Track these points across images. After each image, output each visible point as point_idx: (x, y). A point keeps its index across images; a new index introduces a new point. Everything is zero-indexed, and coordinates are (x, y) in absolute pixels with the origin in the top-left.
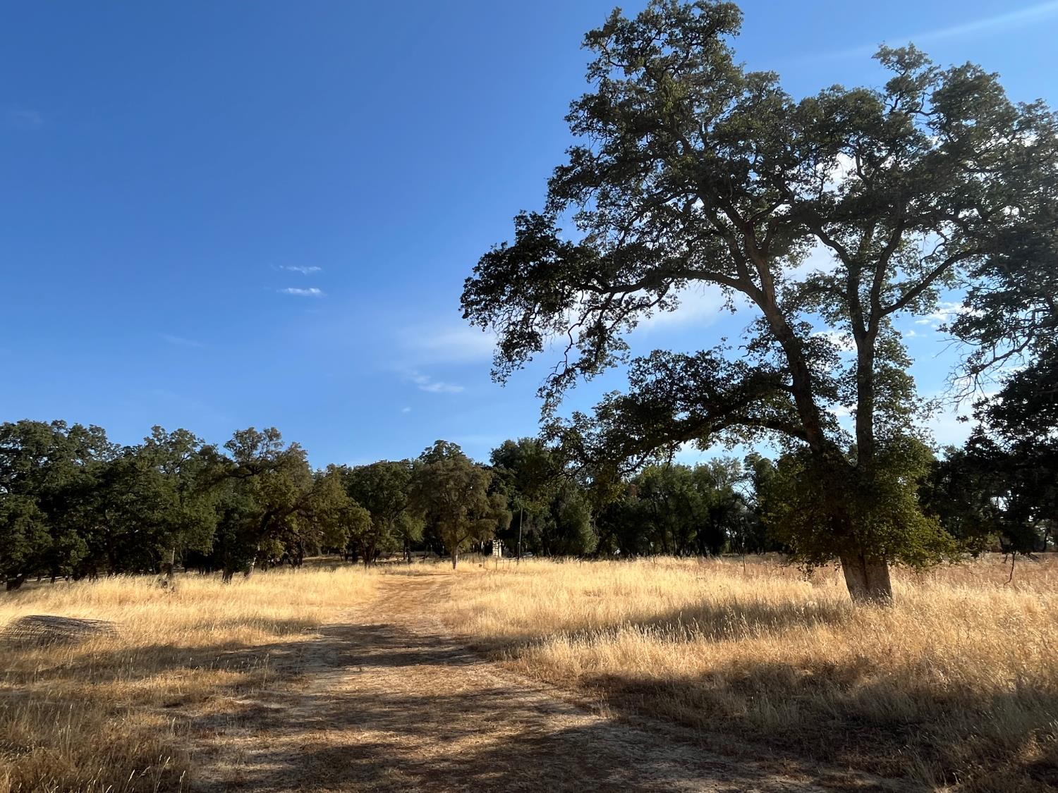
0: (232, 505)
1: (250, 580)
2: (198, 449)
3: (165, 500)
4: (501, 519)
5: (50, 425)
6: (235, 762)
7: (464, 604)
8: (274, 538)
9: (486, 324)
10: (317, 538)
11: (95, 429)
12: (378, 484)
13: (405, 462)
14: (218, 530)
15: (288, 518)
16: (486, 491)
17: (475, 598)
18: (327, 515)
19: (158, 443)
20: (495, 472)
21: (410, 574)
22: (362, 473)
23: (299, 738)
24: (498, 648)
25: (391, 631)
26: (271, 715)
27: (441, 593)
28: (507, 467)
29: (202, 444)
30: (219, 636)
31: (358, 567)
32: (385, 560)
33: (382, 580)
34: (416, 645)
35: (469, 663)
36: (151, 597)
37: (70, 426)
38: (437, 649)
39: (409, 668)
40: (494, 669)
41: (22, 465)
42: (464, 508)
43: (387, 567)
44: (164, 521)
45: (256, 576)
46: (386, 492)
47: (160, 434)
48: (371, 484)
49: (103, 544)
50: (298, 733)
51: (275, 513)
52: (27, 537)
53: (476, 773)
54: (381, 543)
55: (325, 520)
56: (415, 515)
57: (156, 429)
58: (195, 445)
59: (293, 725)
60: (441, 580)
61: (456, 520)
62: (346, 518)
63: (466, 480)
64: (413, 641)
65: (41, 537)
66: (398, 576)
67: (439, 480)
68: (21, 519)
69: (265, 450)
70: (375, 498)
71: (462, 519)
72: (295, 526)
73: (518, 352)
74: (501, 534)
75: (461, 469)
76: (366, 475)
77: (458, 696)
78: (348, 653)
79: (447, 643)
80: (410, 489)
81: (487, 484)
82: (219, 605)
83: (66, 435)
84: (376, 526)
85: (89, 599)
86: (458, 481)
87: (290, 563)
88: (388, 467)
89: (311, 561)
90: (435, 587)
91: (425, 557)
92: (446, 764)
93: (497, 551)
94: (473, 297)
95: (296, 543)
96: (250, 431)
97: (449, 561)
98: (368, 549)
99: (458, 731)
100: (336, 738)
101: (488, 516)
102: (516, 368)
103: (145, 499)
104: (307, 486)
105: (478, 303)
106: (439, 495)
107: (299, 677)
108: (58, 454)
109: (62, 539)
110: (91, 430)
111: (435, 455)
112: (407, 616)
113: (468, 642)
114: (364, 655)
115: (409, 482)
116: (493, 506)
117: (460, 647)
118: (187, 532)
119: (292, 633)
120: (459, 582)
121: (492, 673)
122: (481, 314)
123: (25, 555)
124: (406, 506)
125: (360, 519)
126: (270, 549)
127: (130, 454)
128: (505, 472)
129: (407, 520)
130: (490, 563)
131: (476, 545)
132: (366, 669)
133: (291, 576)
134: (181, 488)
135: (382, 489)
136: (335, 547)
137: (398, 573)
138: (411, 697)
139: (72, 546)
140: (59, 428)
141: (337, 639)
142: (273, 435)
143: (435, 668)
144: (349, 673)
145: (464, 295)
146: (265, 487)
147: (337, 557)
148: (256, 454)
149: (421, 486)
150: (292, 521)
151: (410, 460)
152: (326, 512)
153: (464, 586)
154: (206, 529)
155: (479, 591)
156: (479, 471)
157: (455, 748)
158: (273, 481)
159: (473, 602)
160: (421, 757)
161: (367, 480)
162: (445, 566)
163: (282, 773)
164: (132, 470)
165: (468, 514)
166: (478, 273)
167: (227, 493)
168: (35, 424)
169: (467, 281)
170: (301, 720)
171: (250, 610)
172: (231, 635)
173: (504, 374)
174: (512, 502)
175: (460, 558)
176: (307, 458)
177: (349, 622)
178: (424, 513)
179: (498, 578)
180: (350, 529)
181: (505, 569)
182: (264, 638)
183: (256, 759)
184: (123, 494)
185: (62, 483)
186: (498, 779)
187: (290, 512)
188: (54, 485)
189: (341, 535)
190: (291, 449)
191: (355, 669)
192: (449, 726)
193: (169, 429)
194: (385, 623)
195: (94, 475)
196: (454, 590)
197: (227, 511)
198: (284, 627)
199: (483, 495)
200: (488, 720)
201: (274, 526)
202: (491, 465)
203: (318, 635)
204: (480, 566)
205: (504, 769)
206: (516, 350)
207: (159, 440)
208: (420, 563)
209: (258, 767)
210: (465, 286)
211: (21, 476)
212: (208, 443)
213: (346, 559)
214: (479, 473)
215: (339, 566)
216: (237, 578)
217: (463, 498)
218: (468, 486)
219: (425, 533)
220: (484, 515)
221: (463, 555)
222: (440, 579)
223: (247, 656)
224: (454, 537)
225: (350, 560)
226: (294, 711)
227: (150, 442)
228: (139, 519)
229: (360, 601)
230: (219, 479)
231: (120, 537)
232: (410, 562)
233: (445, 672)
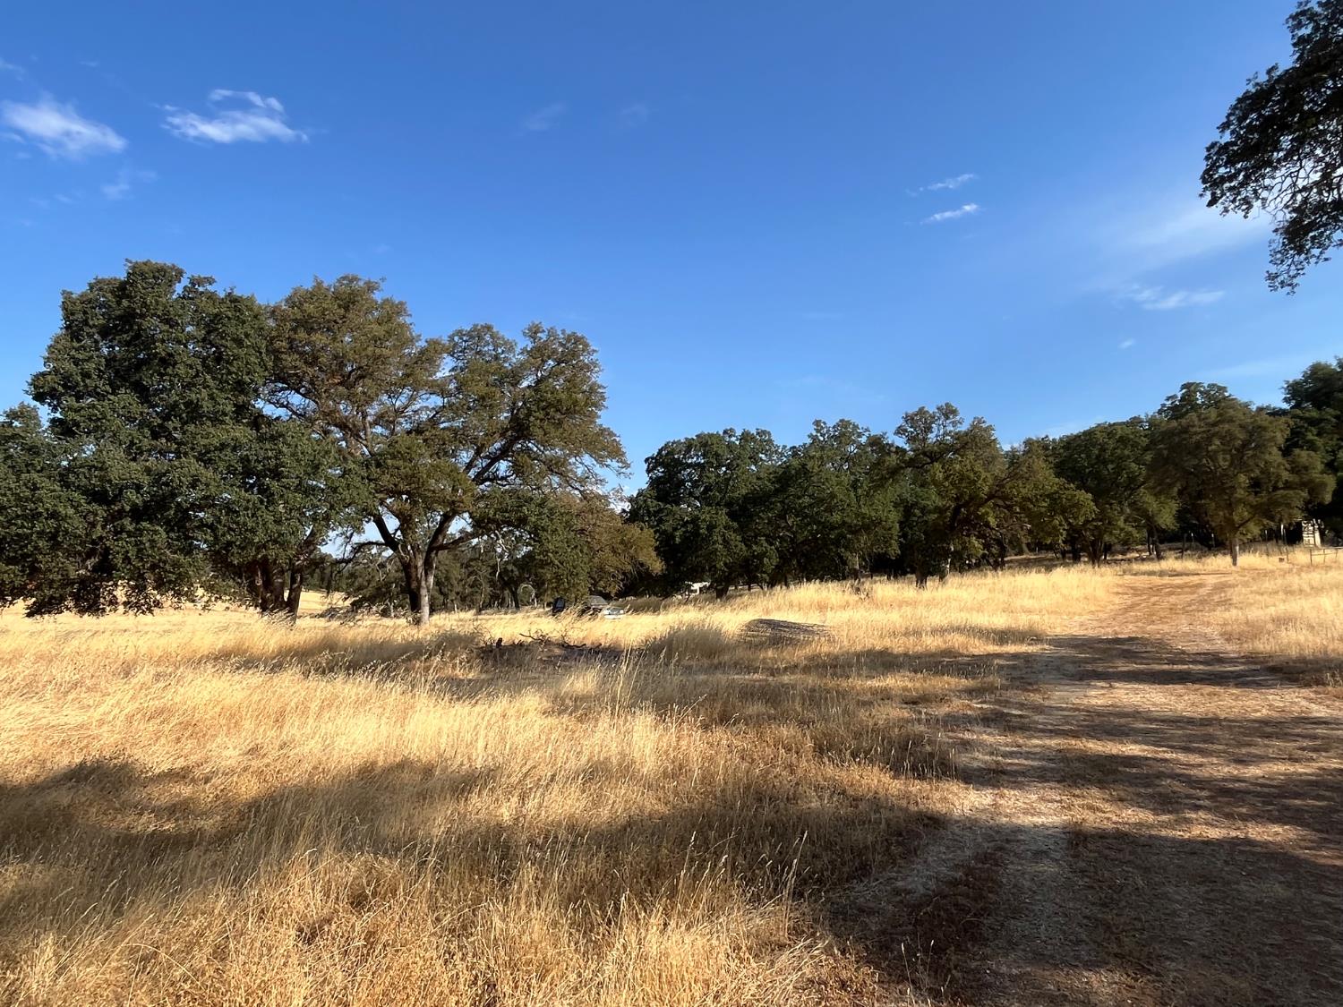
0: (911, 499)
1: (949, 585)
2: (863, 440)
3: (841, 501)
4: (1314, 488)
5: (721, 433)
6: (992, 754)
7: (1254, 614)
8: (968, 536)
9: (1250, 206)
10: (1022, 533)
11: (762, 433)
12: (1098, 457)
13: (1135, 421)
14: (902, 529)
15: (983, 510)
16: (1280, 449)
17: (1275, 605)
18: (1032, 503)
19: (822, 439)
20: (1295, 416)
21: (1162, 574)
22: (1070, 443)
23: (1053, 742)
24: (1319, 670)
25: (1145, 645)
26: (1014, 720)
27: (1216, 598)
28: (1318, 406)
29: (867, 434)
30: (932, 643)
31: (1082, 566)
32: (1120, 557)
33: (1121, 582)
34: (1183, 662)
35: (1270, 687)
36: (847, 602)
37: (739, 433)
38: (1218, 668)
39: (1177, 686)
40: (1312, 695)
41: (708, 477)
42: (1242, 478)
43: (1125, 566)
44: (844, 523)
45: (953, 580)
46: (1110, 466)
47: (822, 428)
48: (1089, 456)
49: (788, 550)
50: (1050, 738)
51: (966, 505)
52: (725, 547)
53: (1286, 797)
54: (1111, 533)
55: (1029, 509)
56: (1160, 492)
57: (817, 423)
58: (860, 435)
59: (1042, 731)
60: (1215, 581)
61: (1230, 496)
62: (1057, 505)
63: (1242, 436)
64: (1180, 657)
65: (736, 546)
66: (1142, 577)
67: (1194, 440)
68: (717, 530)
69: (942, 432)
70: (1096, 476)
71: (1240, 493)
72: (992, 521)
73: (1314, 238)
74: (1315, 511)
75: (1231, 420)
76: (1079, 445)
77: (1255, 721)
78: (1089, 667)
79: (1232, 661)
80: (1148, 457)
81: (1280, 439)
82: (921, 611)
83: (737, 443)
84: (1103, 511)
85: (791, 605)
86: (1227, 439)
87: (989, 563)
88: (1109, 430)
89: (1017, 561)
90: (1203, 591)
91: (1182, 550)
92: (1243, 784)
93: (1311, 537)
94: (1222, 170)
95: (994, 540)
96: (921, 411)
97: (1224, 554)
98: (1093, 544)
99: (1256, 756)
100: (1095, 746)
101: (1288, 486)
102: (1313, 260)
103: (822, 501)
104: (1000, 468)
105: (1231, 178)
106: (1196, 462)
107: (1035, 687)
108: (734, 463)
109: (755, 548)
110: (758, 433)
111: (1182, 406)
112: (1166, 628)
113: (1267, 662)
114: (1111, 670)
115: (1146, 449)
116: (1296, 469)
117: (1253, 667)
118: (868, 534)
119: (1013, 642)
120: (1246, 584)
121: (1311, 700)
122: (1239, 193)
123: (725, 564)
124: (1144, 483)
125: (1077, 505)
126: (965, 548)
127: (797, 454)
128: (1315, 414)
129: (1149, 500)
130: (1299, 555)
131: (1270, 530)
132: (1117, 685)
133: (996, 580)
134: (855, 485)
135: (1105, 463)
136: (1049, 542)
137: (1144, 573)
138: (1184, 716)
139: (764, 554)
140: (730, 436)
141: (1072, 652)
142: (948, 412)
143: (1217, 689)
144: (1096, 687)
145: (1206, 172)
146: (948, 476)
147: (1051, 555)
148: (932, 437)
149: (1165, 452)
150: (987, 513)
151: (1143, 417)
152: (1030, 500)
153: (1255, 588)
154: (890, 529)
155: (1281, 595)
156: (1264, 420)
157: (1253, 771)
158: (958, 467)
159: (1272, 610)
160: (1207, 775)
161: (1081, 452)
162: (1220, 562)
163: (1043, 769)
164: (804, 471)
165: (1252, 486)
166: (1228, 132)
167: (904, 487)
168: (711, 436)
169: (1208, 149)
170: (1050, 727)
171: (959, 618)
172: (945, 642)
173: (1292, 273)
174: (1333, 461)
175: (1243, 550)
176: (996, 435)
177: (1082, 633)
178: (1176, 489)
179: (1315, 577)
180: (1066, 519)
181: (1328, 563)
182: (981, 647)
183: (1011, 755)
184: (799, 498)
185: (744, 491)
186: (1320, 807)
187: (982, 504)
188: (736, 494)
189: (1054, 528)
190: (974, 427)
191: (1102, 684)
192: (1244, 751)
193: (831, 421)
194: (1133, 635)
195: (769, 480)
196: (1235, 595)
197: (905, 507)
198: (1003, 636)
199: (1275, 456)
200: (1303, 749)
201: (967, 521)
202: (1286, 406)
203: (1047, 647)
204: (1281, 560)
205: (1331, 799)
206: (1311, 234)
207: (823, 435)
208: (1176, 558)
209: (1016, 761)
210: (1207, 158)
211: (707, 489)
212: (875, 432)
213: (1064, 557)
214: (1265, 424)
215: (1056, 566)
216: (932, 583)
217: (1239, 460)
218: (1245, 445)
219: (1180, 516)
220: (1280, 485)
221: (1249, 545)
222: (1211, 580)
223: (969, 665)
224: (1230, 521)
225: (1069, 558)
226: (1040, 718)
227: (814, 438)
228: (819, 523)
229: (1093, 609)
230: (894, 472)
231: (803, 543)
232: (1159, 558)
233: (1233, 694)
